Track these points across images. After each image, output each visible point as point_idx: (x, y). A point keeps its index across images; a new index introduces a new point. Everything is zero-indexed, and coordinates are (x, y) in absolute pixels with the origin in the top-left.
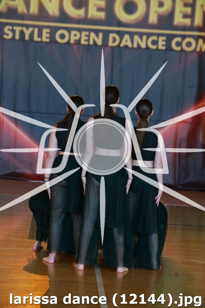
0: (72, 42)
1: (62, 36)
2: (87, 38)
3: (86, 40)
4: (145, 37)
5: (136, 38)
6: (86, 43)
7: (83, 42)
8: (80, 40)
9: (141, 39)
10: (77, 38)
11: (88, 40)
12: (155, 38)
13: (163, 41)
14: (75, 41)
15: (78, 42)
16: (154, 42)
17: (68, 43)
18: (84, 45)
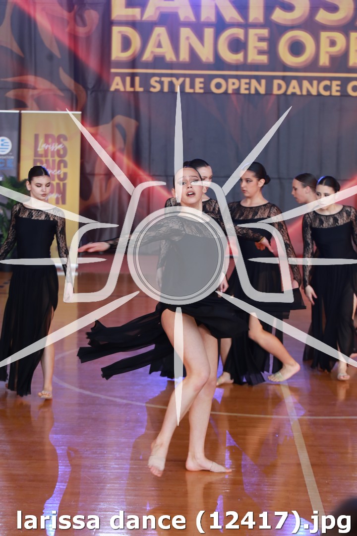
0: (230, 91)
1: (218, 86)
2: (247, 86)
3: (246, 89)
4: (315, 83)
5: (306, 84)
6: (247, 92)
7: (243, 91)
8: (239, 89)
9: (311, 84)
10: (236, 87)
11: (249, 89)
12: (327, 82)
13: (337, 85)
14: (233, 90)
15: (237, 91)
16: (327, 88)
17: (226, 93)
18: (245, 95)
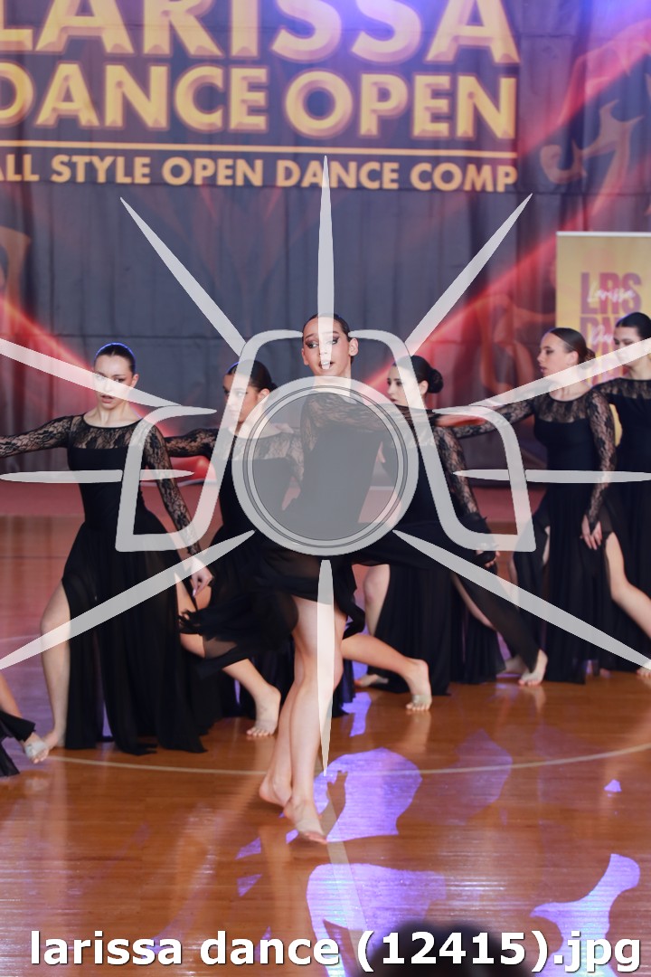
0: (198, 181)
1: (177, 171)
2: (229, 172)
3: (227, 177)
4: (353, 166)
5: (335, 168)
6: (229, 182)
7: (222, 181)
8: (214, 176)
9: (346, 169)
10: (209, 173)
11: (233, 177)
12: (374, 165)
13: (393, 171)
14: (205, 179)
15: (211, 182)
16: (374, 175)
17: (190, 184)
18: (225, 188)
